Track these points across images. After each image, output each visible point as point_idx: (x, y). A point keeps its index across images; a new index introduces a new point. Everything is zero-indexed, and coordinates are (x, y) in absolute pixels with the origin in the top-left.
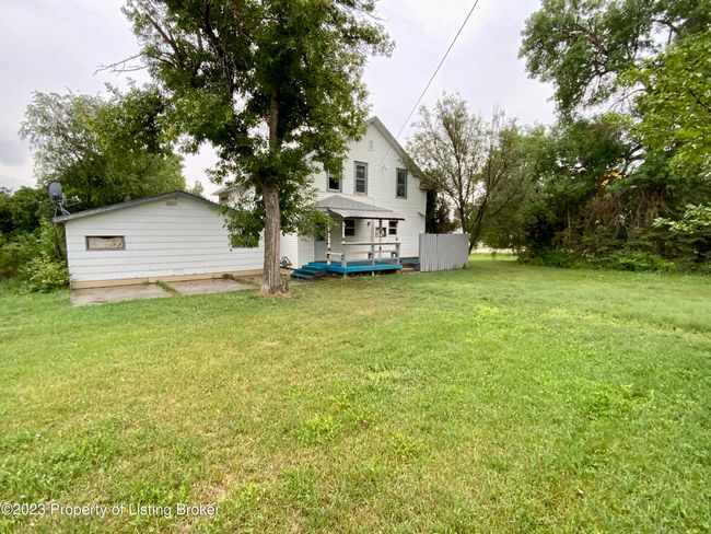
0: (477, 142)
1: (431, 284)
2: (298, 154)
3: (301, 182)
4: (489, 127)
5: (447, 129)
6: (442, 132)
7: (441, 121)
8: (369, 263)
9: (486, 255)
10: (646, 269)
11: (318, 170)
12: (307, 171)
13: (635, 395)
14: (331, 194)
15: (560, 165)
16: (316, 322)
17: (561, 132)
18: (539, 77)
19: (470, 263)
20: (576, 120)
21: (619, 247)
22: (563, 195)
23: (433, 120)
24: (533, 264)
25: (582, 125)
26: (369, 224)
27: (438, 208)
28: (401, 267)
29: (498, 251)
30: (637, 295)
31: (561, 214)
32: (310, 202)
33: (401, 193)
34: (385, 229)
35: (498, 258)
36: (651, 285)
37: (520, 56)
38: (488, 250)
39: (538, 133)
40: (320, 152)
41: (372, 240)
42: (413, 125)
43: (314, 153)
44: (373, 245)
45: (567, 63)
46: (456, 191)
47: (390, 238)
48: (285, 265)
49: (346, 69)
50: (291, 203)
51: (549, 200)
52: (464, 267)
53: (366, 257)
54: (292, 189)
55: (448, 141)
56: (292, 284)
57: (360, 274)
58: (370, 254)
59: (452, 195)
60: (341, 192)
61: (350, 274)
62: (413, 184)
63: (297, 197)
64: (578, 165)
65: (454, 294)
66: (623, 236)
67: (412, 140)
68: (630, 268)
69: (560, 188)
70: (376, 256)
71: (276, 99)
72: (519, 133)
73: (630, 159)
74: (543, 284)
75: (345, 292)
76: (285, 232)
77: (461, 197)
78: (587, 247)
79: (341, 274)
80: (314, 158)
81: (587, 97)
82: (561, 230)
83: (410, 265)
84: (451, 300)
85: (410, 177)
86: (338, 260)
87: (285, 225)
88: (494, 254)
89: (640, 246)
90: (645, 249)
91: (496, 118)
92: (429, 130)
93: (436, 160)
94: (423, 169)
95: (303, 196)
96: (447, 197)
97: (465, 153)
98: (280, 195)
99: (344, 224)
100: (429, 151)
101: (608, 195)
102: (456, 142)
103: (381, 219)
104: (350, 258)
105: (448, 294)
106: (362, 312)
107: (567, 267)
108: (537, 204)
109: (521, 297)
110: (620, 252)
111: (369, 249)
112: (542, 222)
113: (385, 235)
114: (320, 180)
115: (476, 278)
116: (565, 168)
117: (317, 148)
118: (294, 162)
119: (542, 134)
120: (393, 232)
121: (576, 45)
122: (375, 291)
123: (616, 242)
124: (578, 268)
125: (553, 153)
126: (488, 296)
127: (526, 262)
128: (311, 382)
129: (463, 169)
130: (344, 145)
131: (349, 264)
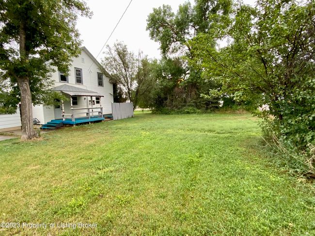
0: (133, 63)
1: (119, 125)
2: (40, 61)
3: (44, 76)
4: (137, 58)
5: (120, 56)
6: (117, 57)
7: (116, 53)
8: (88, 118)
9: (140, 111)
10: (193, 113)
11: (54, 71)
12: (46, 71)
13: (200, 156)
14: (63, 83)
15: (164, 75)
16: (62, 151)
17: (163, 62)
18: (154, 39)
19: (134, 115)
20: (168, 58)
21: (184, 106)
22: (166, 87)
23: (113, 52)
24: (157, 114)
25: (170, 60)
26: (85, 98)
27: (118, 92)
28: (104, 119)
29: (144, 109)
30: (192, 122)
31: (165, 94)
32: (50, 87)
33: (100, 84)
34: (94, 101)
35: (145, 112)
36: (195, 118)
37: (147, 30)
38: (140, 109)
39: (155, 62)
40: (55, 61)
41: (88, 106)
42: (104, 53)
43: (51, 61)
44: (89, 109)
45: (163, 36)
46: (126, 84)
47: (96, 105)
48: (36, 123)
49: (66, 20)
50: (38, 88)
51: (161, 89)
52: (132, 117)
53: (85, 115)
54: (37, 80)
55: (120, 62)
56: (42, 133)
57: (82, 124)
58: (87, 114)
59: (124, 86)
60: (68, 82)
61: (77, 124)
62: (106, 80)
63: (41, 84)
64: (170, 76)
65: (130, 128)
66: (185, 102)
67: (104, 59)
68: (188, 113)
69: (165, 84)
70: (91, 114)
71: (23, 29)
72: (148, 61)
73: (186, 74)
74: (163, 121)
75: (76, 133)
76: (35, 104)
77: (128, 86)
78: (174, 106)
79: (71, 125)
80: (52, 64)
81: (171, 50)
82: (166, 100)
83: (108, 118)
84: (130, 131)
85: (104, 77)
86: (70, 117)
87: (35, 101)
88: (143, 111)
89: (191, 105)
90: (192, 106)
91: (139, 54)
92: (111, 56)
93: (116, 70)
94: (110, 74)
95: (45, 84)
96: (122, 86)
97: (128, 68)
98: (30, 83)
99: (71, 99)
100: (112, 65)
101: (180, 87)
102: (124, 63)
103: (91, 96)
104: (76, 116)
105: (127, 129)
106: (87, 142)
107: (169, 114)
108: (157, 90)
109: (156, 127)
110: (185, 108)
111: (86, 111)
112: (159, 97)
113: (94, 104)
114: (56, 76)
115: (137, 121)
116: (165, 77)
117: (53, 59)
118: (38, 65)
119: (157, 62)
120: (98, 102)
121: (166, 29)
122: (93, 131)
123: (183, 104)
124: (172, 114)
125: (161, 70)
126: (144, 128)
127: (155, 113)
128: (66, 183)
129: (128, 74)
130: (69, 58)
131: (76, 119)
